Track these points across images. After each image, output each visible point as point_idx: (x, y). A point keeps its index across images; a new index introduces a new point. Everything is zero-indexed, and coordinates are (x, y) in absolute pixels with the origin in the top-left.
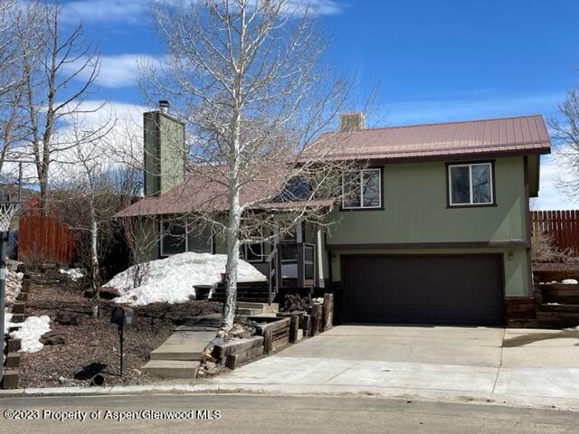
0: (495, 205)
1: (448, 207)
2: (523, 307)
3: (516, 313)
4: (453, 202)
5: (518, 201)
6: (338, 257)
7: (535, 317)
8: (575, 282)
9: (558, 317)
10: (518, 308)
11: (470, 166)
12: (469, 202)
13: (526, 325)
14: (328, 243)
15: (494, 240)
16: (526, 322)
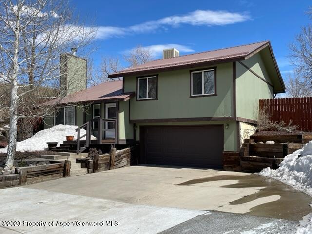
0: (216, 95)
1: (191, 97)
2: (232, 158)
3: (228, 161)
4: (194, 94)
5: (229, 92)
6: (139, 127)
7: (239, 164)
8: (273, 142)
9: (252, 165)
10: (229, 158)
11: (203, 71)
12: (202, 93)
13: (234, 169)
14: (131, 119)
15: (214, 116)
16: (234, 167)
